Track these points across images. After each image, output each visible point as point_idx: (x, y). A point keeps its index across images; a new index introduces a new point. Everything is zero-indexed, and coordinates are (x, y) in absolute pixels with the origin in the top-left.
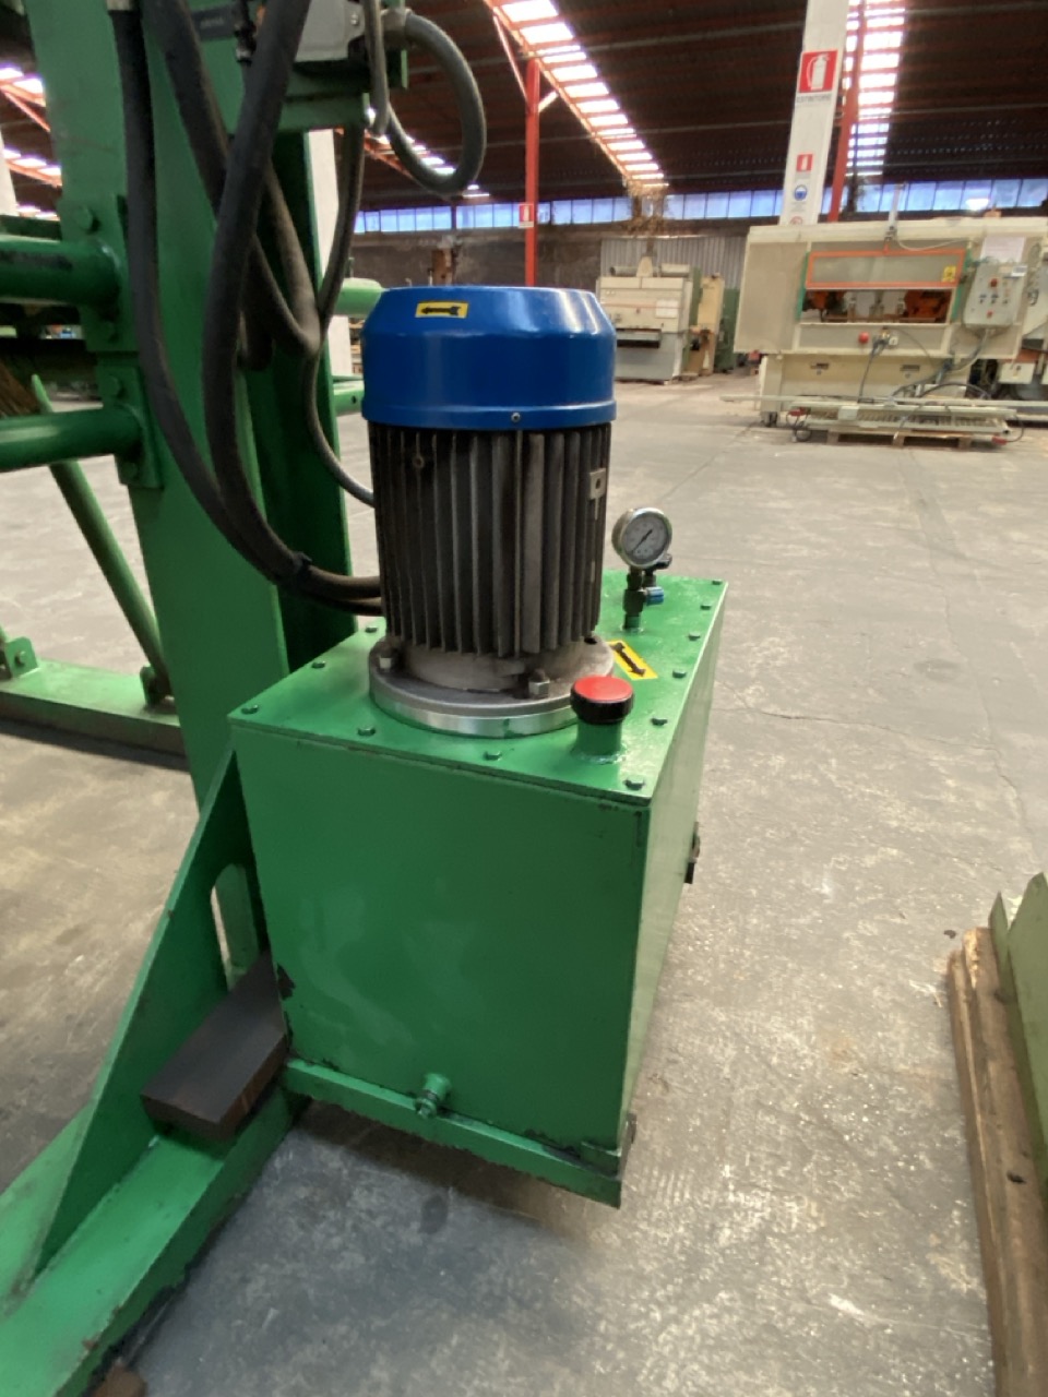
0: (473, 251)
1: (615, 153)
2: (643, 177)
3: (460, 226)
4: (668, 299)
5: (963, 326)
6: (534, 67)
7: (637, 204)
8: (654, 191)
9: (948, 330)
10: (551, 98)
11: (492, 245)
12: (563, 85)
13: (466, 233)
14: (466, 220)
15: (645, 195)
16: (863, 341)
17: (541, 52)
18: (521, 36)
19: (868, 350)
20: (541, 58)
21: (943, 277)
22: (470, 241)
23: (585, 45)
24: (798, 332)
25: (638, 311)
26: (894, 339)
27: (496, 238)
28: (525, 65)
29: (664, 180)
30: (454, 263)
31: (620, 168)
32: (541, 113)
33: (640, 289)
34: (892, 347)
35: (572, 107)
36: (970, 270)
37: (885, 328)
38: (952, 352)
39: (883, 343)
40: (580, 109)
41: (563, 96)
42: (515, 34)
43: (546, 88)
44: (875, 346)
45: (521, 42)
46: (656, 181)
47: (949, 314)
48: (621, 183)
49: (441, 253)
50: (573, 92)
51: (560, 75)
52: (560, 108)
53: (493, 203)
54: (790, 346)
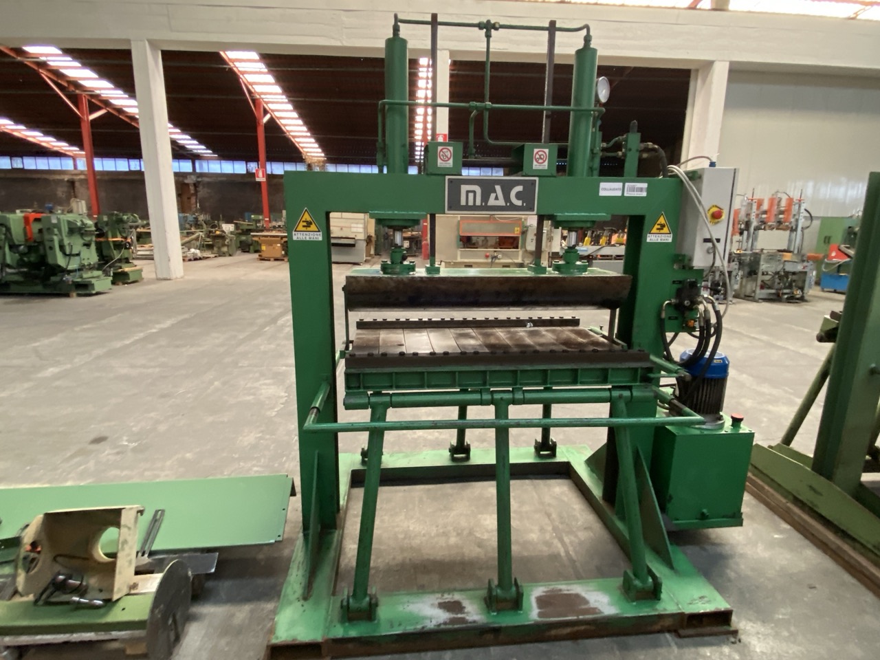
0: (209, 185)
1: (299, 143)
2: (313, 154)
3: (198, 170)
4: (357, 223)
5: (526, 251)
6: (260, 104)
7: (309, 166)
8: (319, 162)
9: (520, 252)
10: (268, 117)
11: (222, 183)
12: (273, 111)
13: (202, 175)
14: (201, 167)
15: (314, 163)
16: (487, 257)
17: (263, 96)
18: (253, 88)
19: (490, 260)
20: (263, 99)
21: (516, 232)
22: (206, 179)
23: (288, 97)
24: (459, 253)
25: (341, 229)
26: (500, 256)
27: (224, 179)
28: (254, 101)
29: (325, 157)
30: (196, 191)
31: (301, 150)
32: (265, 124)
33: (342, 218)
34: (499, 259)
35: (277, 121)
36: (525, 229)
37: (495, 251)
38: (523, 261)
39: (496, 257)
40: (281, 122)
41: (273, 116)
42: (250, 87)
43: (266, 112)
44: (492, 259)
45: (253, 90)
46: (321, 157)
47: (520, 245)
48: (302, 157)
49: (187, 185)
50: (277, 114)
51: (271, 106)
52: (272, 120)
53: (220, 160)
54: (456, 259)
